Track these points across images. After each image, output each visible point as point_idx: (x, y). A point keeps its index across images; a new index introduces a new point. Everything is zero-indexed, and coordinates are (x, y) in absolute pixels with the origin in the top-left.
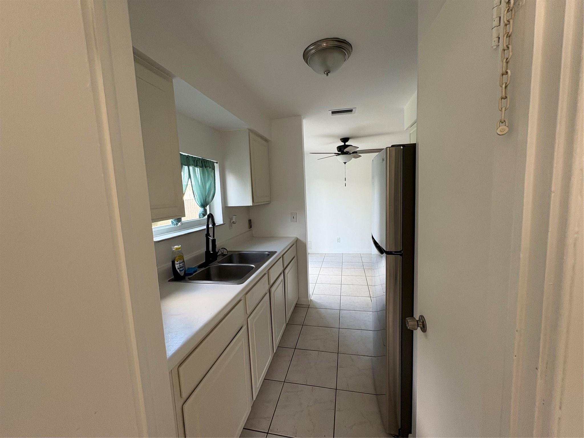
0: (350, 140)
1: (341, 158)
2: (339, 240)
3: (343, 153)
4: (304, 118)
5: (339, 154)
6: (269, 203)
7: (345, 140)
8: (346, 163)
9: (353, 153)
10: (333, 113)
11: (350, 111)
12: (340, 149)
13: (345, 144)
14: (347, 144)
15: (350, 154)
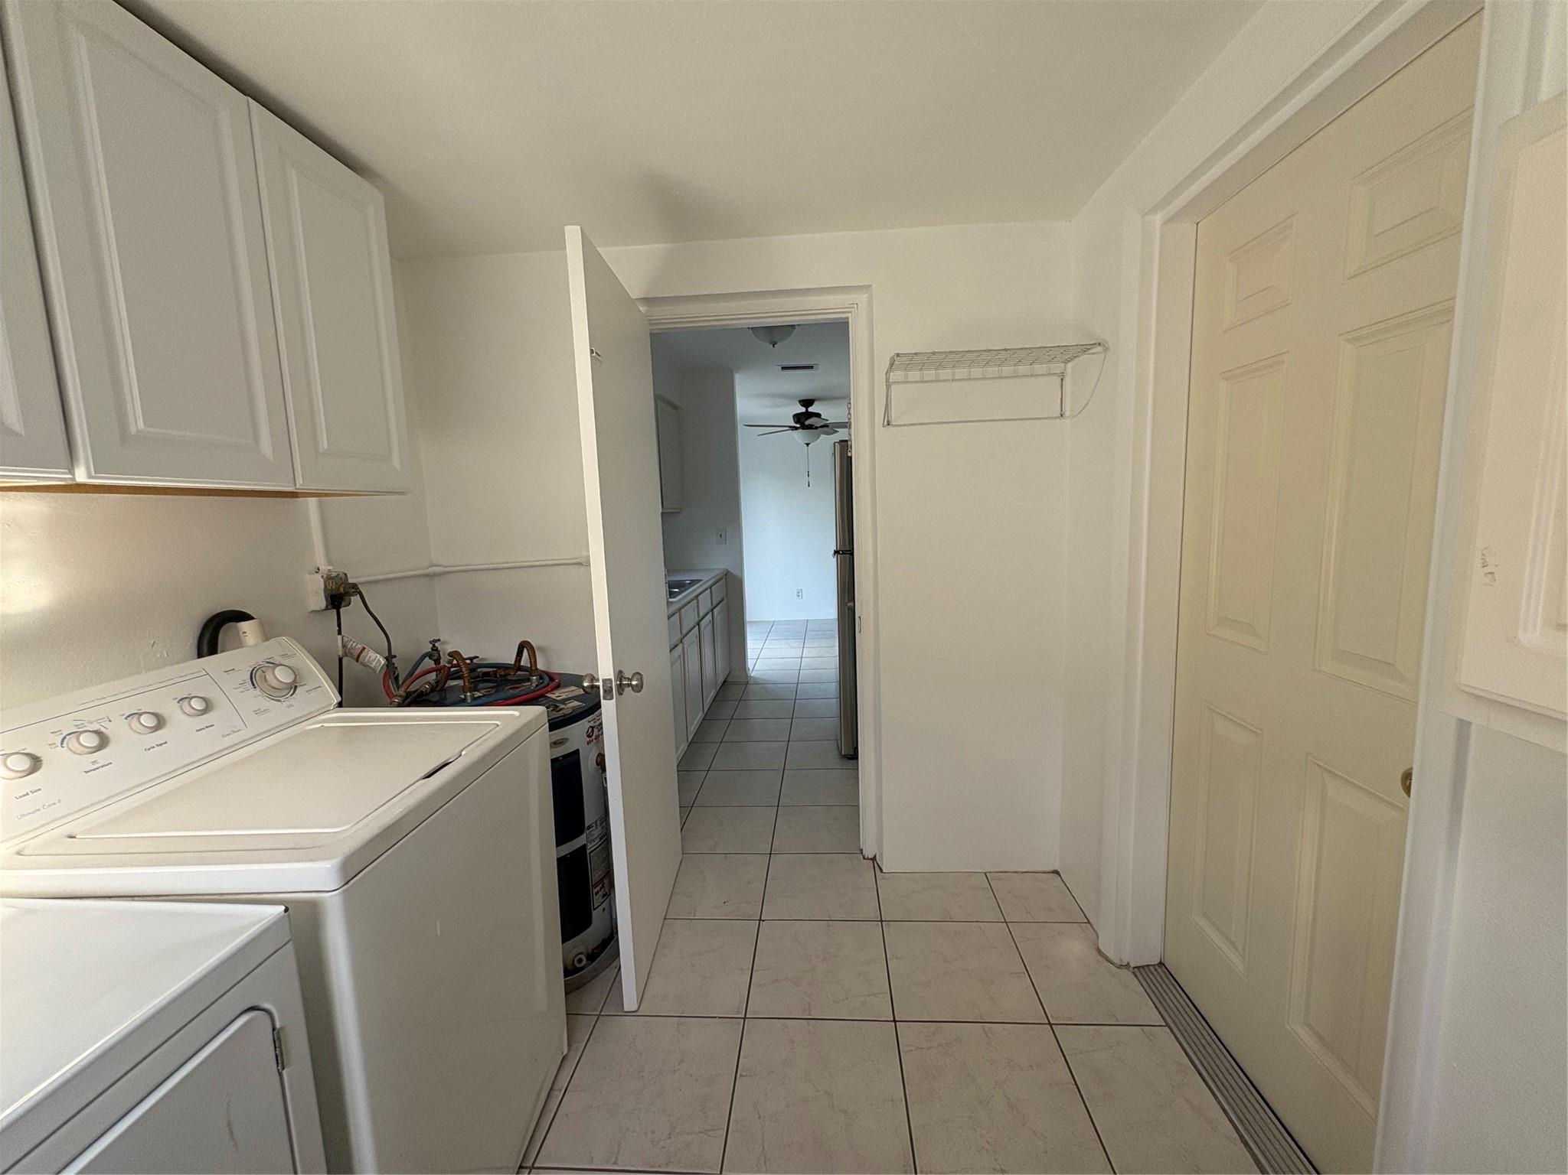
0: (816, 404)
1: (799, 436)
2: (799, 594)
3: (804, 427)
4: (737, 372)
5: (796, 428)
6: (679, 513)
7: (807, 403)
8: (810, 446)
9: (822, 427)
10: (783, 368)
11: (811, 367)
12: (798, 418)
13: (807, 410)
14: (811, 409)
15: (817, 428)
